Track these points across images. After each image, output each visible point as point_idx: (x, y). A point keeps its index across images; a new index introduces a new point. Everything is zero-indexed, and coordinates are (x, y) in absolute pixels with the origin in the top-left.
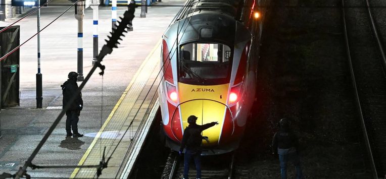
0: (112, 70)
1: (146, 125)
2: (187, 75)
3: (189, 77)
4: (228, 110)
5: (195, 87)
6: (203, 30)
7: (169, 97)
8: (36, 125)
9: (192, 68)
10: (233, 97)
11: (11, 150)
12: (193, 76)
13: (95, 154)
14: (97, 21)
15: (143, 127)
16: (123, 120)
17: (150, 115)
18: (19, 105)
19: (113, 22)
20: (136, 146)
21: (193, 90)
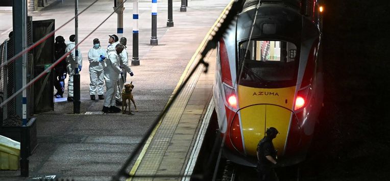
0: (155, 71)
1: (200, 133)
2: (248, 76)
3: (250, 79)
4: (294, 116)
5: (257, 90)
6: (265, 25)
7: (227, 101)
8: (75, 133)
9: (253, 69)
10: (300, 102)
11: (50, 161)
12: (255, 77)
13: (146, 166)
14: (138, 15)
15: (197, 136)
16: (174, 128)
17: (203, 122)
18: (53, 110)
19: (152, 16)
20: (191, 157)
21: (255, 94)
